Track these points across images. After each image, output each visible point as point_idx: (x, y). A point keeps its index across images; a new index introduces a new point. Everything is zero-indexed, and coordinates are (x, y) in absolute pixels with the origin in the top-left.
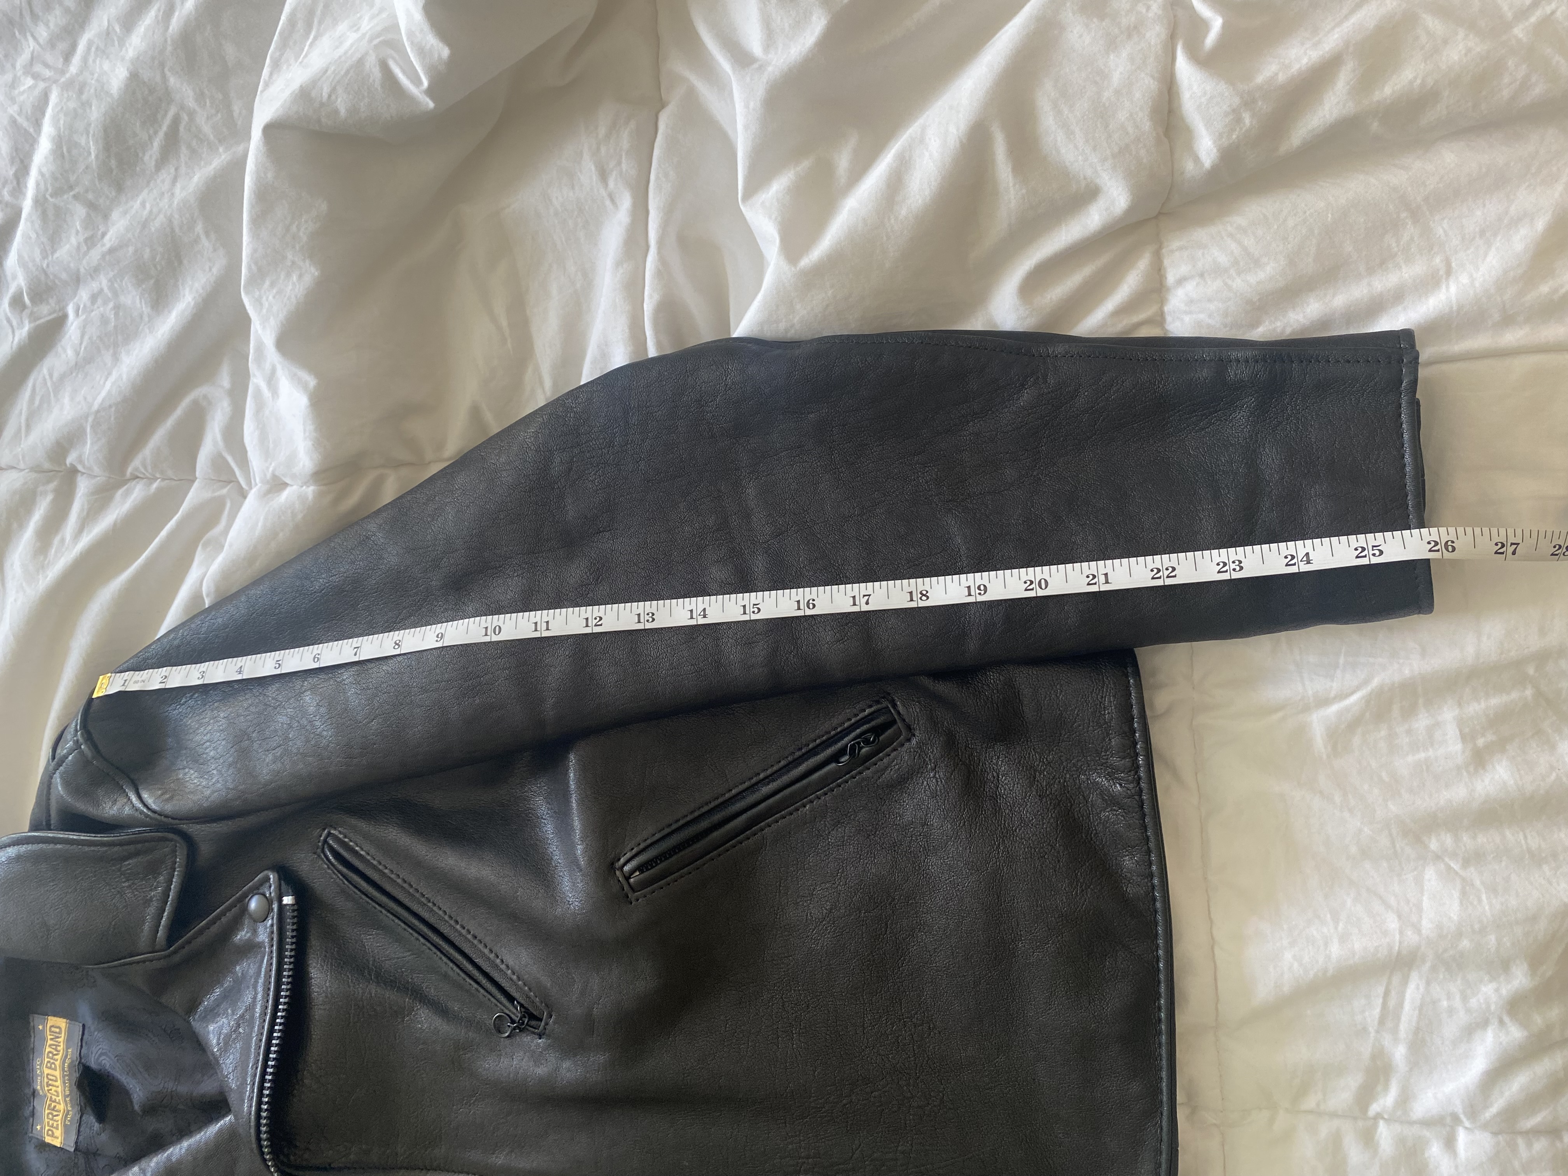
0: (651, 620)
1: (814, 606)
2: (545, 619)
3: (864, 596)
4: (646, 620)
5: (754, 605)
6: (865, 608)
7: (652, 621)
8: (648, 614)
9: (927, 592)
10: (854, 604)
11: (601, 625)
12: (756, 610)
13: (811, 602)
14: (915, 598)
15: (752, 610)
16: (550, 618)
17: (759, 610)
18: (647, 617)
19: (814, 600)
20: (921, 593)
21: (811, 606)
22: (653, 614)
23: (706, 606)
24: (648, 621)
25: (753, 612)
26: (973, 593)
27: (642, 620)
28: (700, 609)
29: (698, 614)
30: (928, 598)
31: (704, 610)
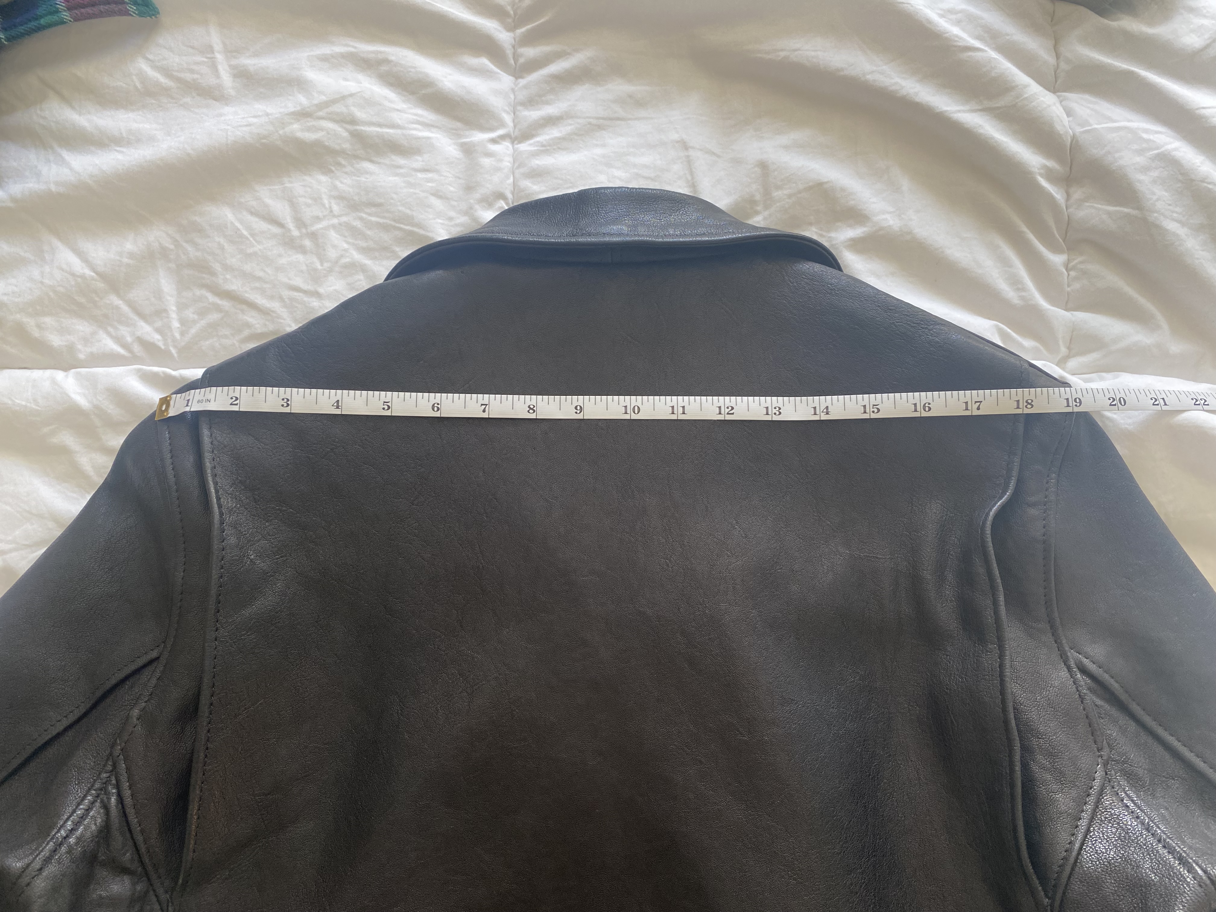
0: (778, 413)
1: (930, 409)
2: (681, 404)
3: (976, 402)
4: (773, 413)
5: (874, 405)
6: (976, 413)
7: (779, 415)
8: (775, 408)
9: (1032, 401)
10: (967, 409)
11: (733, 414)
12: (876, 410)
13: (927, 405)
14: (1021, 406)
15: (872, 410)
16: (686, 404)
17: (879, 410)
18: (774, 411)
19: (929, 404)
20: (1027, 402)
21: (927, 409)
22: (780, 409)
23: (829, 403)
24: (775, 414)
25: (873, 412)
26: (1071, 404)
27: (770, 413)
28: (823, 407)
29: (821, 411)
30: (1032, 406)
31: (827, 408)
